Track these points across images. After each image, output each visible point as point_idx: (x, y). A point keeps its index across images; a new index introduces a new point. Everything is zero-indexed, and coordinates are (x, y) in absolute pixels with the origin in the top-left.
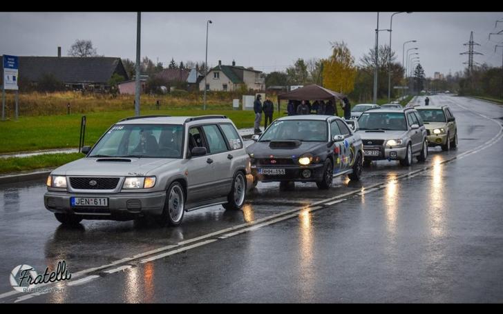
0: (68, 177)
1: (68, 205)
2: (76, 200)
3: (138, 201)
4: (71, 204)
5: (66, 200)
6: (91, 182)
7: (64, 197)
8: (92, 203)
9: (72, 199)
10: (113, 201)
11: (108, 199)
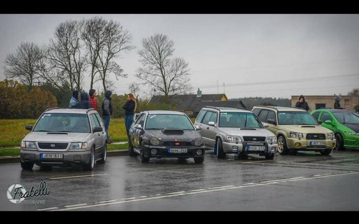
0: (37, 143)
1: (38, 158)
2: (44, 155)
3: (80, 156)
4: (40, 157)
5: (38, 155)
6: (52, 145)
7: (36, 154)
8: (53, 157)
9: (41, 155)
10: (66, 156)
11: (63, 155)
